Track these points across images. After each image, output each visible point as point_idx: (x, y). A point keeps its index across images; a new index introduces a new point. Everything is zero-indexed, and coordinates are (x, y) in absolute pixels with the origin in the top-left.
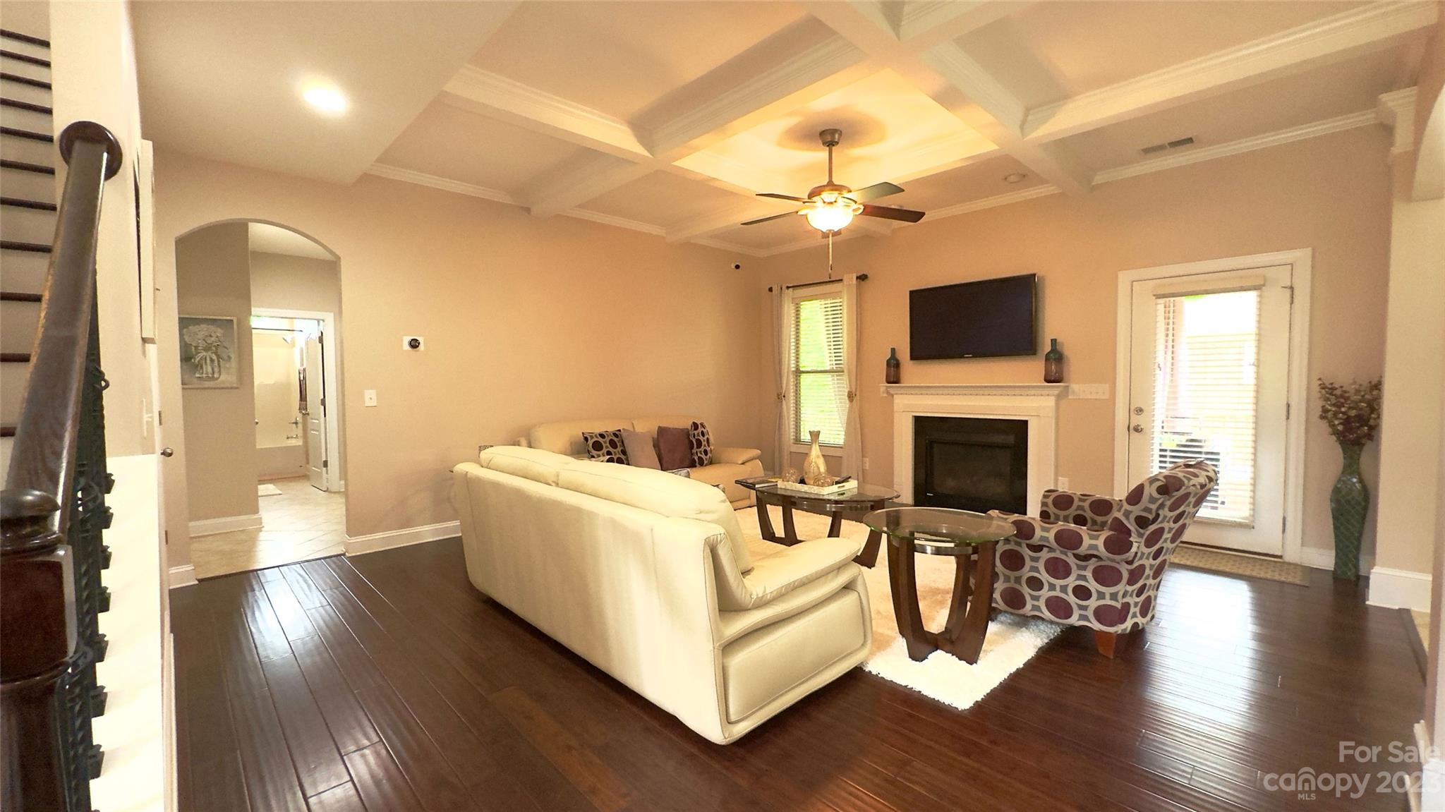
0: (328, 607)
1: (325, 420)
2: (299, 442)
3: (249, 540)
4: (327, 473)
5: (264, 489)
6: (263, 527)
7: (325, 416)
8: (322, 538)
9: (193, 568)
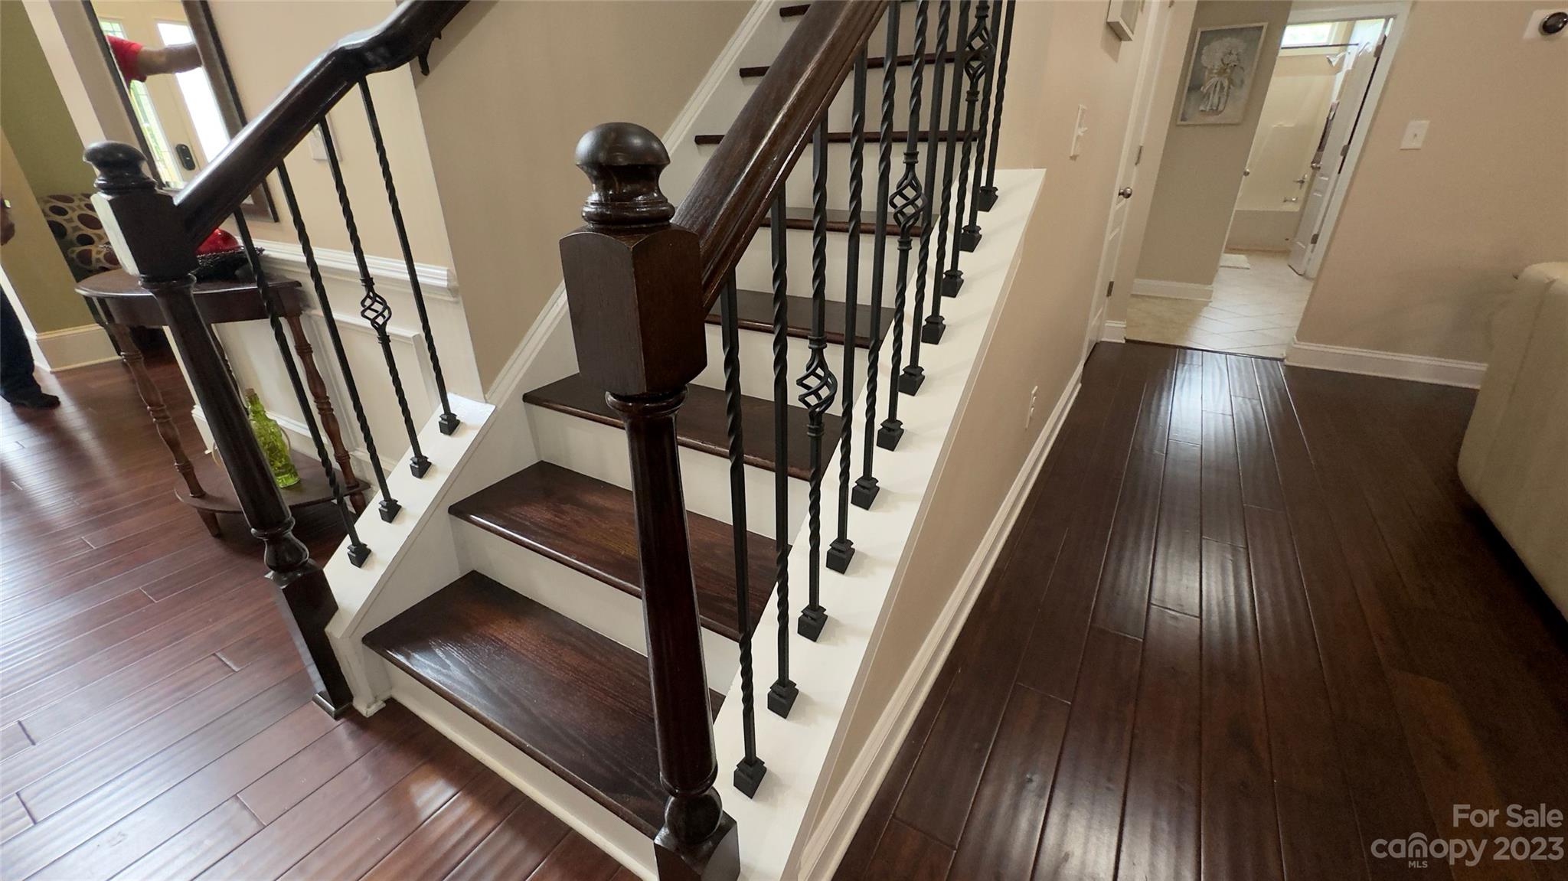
0: (1230, 418)
1: (1338, 178)
2: (1296, 208)
3: (1191, 312)
4: (1312, 251)
5: (1229, 259)
6: (1211, 302)
7: (1339, 172)
8: (1266, 332)
9: (1124, 326)
